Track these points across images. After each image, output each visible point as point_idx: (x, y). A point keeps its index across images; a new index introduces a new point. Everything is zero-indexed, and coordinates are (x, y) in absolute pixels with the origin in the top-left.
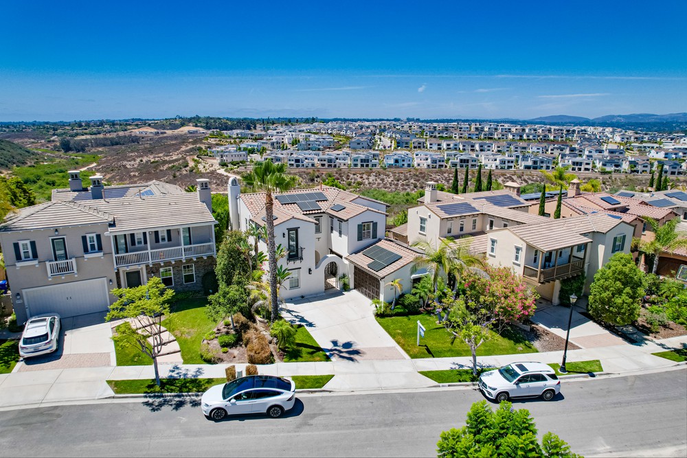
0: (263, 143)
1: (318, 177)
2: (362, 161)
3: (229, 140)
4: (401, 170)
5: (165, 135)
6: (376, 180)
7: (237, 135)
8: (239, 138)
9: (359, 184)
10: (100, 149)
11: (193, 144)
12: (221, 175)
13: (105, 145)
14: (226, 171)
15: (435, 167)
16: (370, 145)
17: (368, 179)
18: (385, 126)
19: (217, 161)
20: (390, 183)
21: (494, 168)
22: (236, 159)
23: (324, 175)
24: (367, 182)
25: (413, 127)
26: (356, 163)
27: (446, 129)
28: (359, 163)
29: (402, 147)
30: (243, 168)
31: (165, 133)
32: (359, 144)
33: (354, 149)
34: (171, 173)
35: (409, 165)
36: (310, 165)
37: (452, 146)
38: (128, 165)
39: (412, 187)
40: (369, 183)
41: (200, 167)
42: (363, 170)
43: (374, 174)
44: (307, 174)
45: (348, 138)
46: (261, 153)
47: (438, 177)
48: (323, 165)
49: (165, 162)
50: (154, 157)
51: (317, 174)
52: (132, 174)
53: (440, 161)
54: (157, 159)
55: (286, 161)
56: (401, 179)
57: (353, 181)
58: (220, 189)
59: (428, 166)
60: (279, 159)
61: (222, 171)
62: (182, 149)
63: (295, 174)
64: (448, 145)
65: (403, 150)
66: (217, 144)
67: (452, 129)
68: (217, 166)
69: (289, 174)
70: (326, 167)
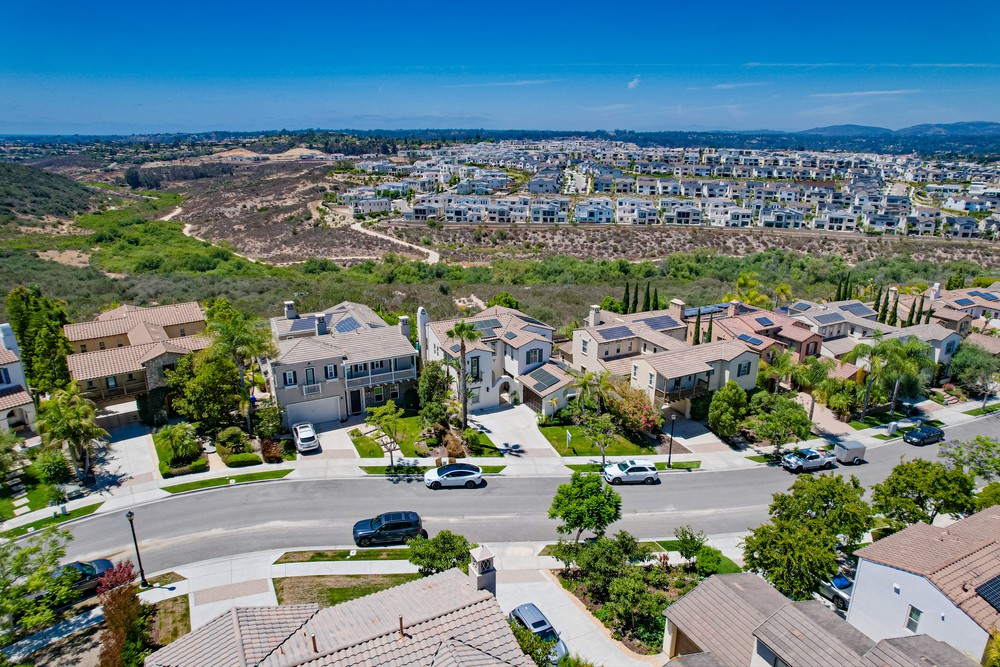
0: (410, 182)
1: (486, 235)
2: (545, 213)
3: (362, 177)
4: (597, 227)
5: (268, 162)
6: (563, 241)
7: (372, 168)
8: (376, 174)
9: (541, 246)
10: (181, 184)
11: (313, 183)
12: (357, 232)
13: (185, 178)
14: (363, 226)
15: (644, 223)
16: (557, 186)
17: (552, 239)
18: (579, 154)
19: (349, 211)
20: (582, 246)
21: (723, 224)
22: (376, 209)
23: (493, 233)
24: (550, 245)
25: (619, 157)
26: (536, 216)
27: (666, 160)
28: (541, 216)
29: (601, 190)
30: (386, 222)
31: (268, 159)
32: (541, 186)
33: (535, 193)
34: (290, 227)
35: (608, 220)
36: (475, 218)
37: (670, 189)
38: (228, 212)
39: (611, 251)
40: (554, 245)
41: (328, 219)
42: (546, 227)
43: (561, 232)
44: (472, 231)
45: (527, 174)
46: (408, 199)
47: (647, 237)
48: (493, 219)
49: (278, 210)
50: (262, 202)
51: (484, 231)
52: (236, 227)
53: (650, 214)
54: (265, 204)
55: (442, 212)
56: (597, 240)
57: (532, 241)
58: (357, 253)
59: (634, 221)
60: (433, 211)
61: (357, 226)
62: (298, 190)
63: (455, 231)
64: (665, 188)
65: (601, 195)
66: (346, 183)
67: (674, 159)
68: (350, 219)
69: (447, 231)
70: (497, 221)
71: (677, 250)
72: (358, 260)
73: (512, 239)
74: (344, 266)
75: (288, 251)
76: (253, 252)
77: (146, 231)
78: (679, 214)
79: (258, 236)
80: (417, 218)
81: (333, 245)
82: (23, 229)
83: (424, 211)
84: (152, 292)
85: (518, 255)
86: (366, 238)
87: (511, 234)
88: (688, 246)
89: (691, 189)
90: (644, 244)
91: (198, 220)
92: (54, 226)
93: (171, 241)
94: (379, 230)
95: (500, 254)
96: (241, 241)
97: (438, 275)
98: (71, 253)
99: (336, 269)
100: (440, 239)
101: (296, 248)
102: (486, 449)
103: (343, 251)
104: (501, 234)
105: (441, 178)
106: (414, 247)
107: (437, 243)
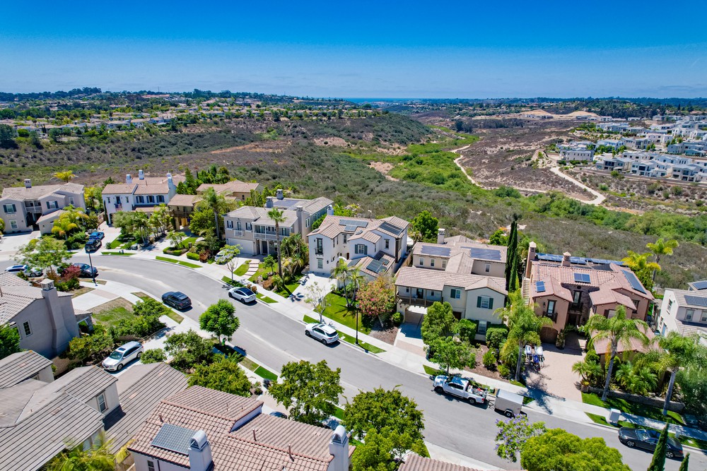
0: (627, 141)
1: (661, 189)
3: (595, 134)
5: (551, 120)
7: (609, 128)
8: (608, 132)
10: (484, 131)
12: (553, 173)
13: (490, 127)
14: (561, 170)
19: (558, 157)
22: (579, 158)
23: (669, 189)
30: (578, 168)
31: (552, 118)
34: (512, 164)
36: (660, 174)
38: (490, 151)
41: (541, 162)
44: (649, 184)
46: (615, 154)
48: (676, 176)
49: (518, 152)
50: (515, 146)
51: (661, 186)
52: (483, 161)
54: (516, 148)
55: (630, 166)
58: (543, 188)
60: (621, 164)
61: (556, 170)
62: (544, 140)
63: (634, 183)
68: (554, 163)
69: (627, 182)
70: (679, 179)
72: (538, 193)
73: (687, 196)
74: (526, 195)
75: (499, 180)
77: (433, 157)
79: (489, 168)
80: (606, 168)
81: (530, 180)
82: (379, 149)
83: (615, 163)
84: (384, 190)
85: (680, 210)
86: (556, 178)
87: (688, 192)
91: (469, 154)
92: (394, 149)
93: (441, 165)
94: (571, 174)
95: (663, 207)
96: (479, 170)
97: (584, 213)
98: (387, 164)
99: (517, 196)
100: (617, 187)
101: (505, 179)
102: (285, 291)
103: (533, 185)
104: (676, 190)
105: (663, 140)
106: (589, 190)
107: (612, 190)
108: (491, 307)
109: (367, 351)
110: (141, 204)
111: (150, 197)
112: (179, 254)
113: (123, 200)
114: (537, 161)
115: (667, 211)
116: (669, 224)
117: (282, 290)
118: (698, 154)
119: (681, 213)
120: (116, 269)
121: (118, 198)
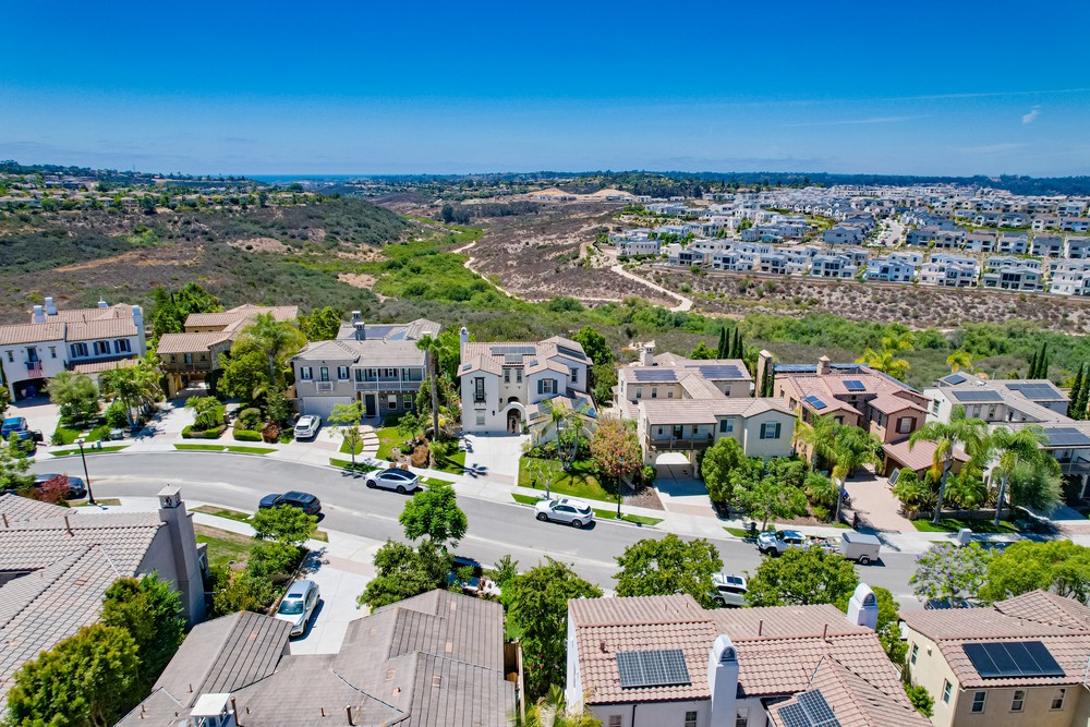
0: (692, 227)
1: (752, 286)
2: (827, 265)
3: (648, 219)
4: (889, 285)
5: (574, 202)
6: (842, 298)
7: (663, 211)
8: (663, 216)
9: (813, 302)
12: (615, 274)
13: (493, 215)
14: (625, 268)
15: (954, 285)
16: (860, 236)
17: (830, 295)
18: (913, 202)
19: (616, 252)
20: (864, 307)
21: (1071, 292)
22: (643, 252)
23: (761, 285)
24: (826, 302)
25: (964, 205)
26: (817, 268)
27: (1030, 210)
28: (823, 270)
29: (915, 244)
30: (647, 265)
31: (575, 199)
32: (839, 235)
33: (832, 244)
34: (555, 265)
35: (906, 278)
36: (746, 267)
37: (1013, 246)
38: (510, 248)
39: (898, 315)
40: (830, 303)
41: (593, 260)
42: (826, 281)
43: (842, 288)
44: (738, 281)
45: (833, 222)
46: (684, 243)
47: (951, 302)
48: (765, 269)
49: (557, 248)
50: (545, 240)
51: (751, 282)
52: (510, 263)
53: (963, 275)
54: (547, 242)
55: (711, 259)
56: (884, 300)
57: (805, 297)
58: (609, 295)
59: (941, 281)
60: (700, 256)
61: (618, 269)
62: (583, 230)
63: (720, 280)
64: (1005, 244)
65: (914, 250)
66: (630, 225)
67: (1042, 210)
68: (614, 261)
69: (711, 279)
70: (769, 272)
71: (991, 320)
72: (605, 302)
73: (782, 292)
74: (591, 306)
75: (544, 288)
76: (513, 289)
77: (431, 262)
78: (1005, 276)
79: (523, 272)
80: (683, 263)
81: (588, 285)
82: (340, 254)
83: (690, 256)
84: (393, 313)
85: (781, 311)
86: (623, 281)
87: (782, 287)
88: (1008, 316)
89: (1042, 246)
90: (946, 310)
91: (481, 254)
92: (365, 253)
93: (449, 272)
94: (639, 273)
95: (762, 308)
96: (508, 276)
97: (677, 324)
98: (364, 277)
99: (580, 310)
100: (701, 287)
101: (552, 286)
102: (452, 465)
103: (595, 292)
104: (770, 287)
105: (730, 224)
106: (669, 293)
107: (696, 291)
108: (778, 436)
109: (639, 524)
110: (83, 358)
111: (102, 344)
112: (217, 436)
113: (43, 354)
114: (588, 258)
115: (768, 314)
116: (779, 328)
117: (447, 465)
118: (775, 241)
119: (784, 315)
120: (114, 477)
121: (31, 352)
